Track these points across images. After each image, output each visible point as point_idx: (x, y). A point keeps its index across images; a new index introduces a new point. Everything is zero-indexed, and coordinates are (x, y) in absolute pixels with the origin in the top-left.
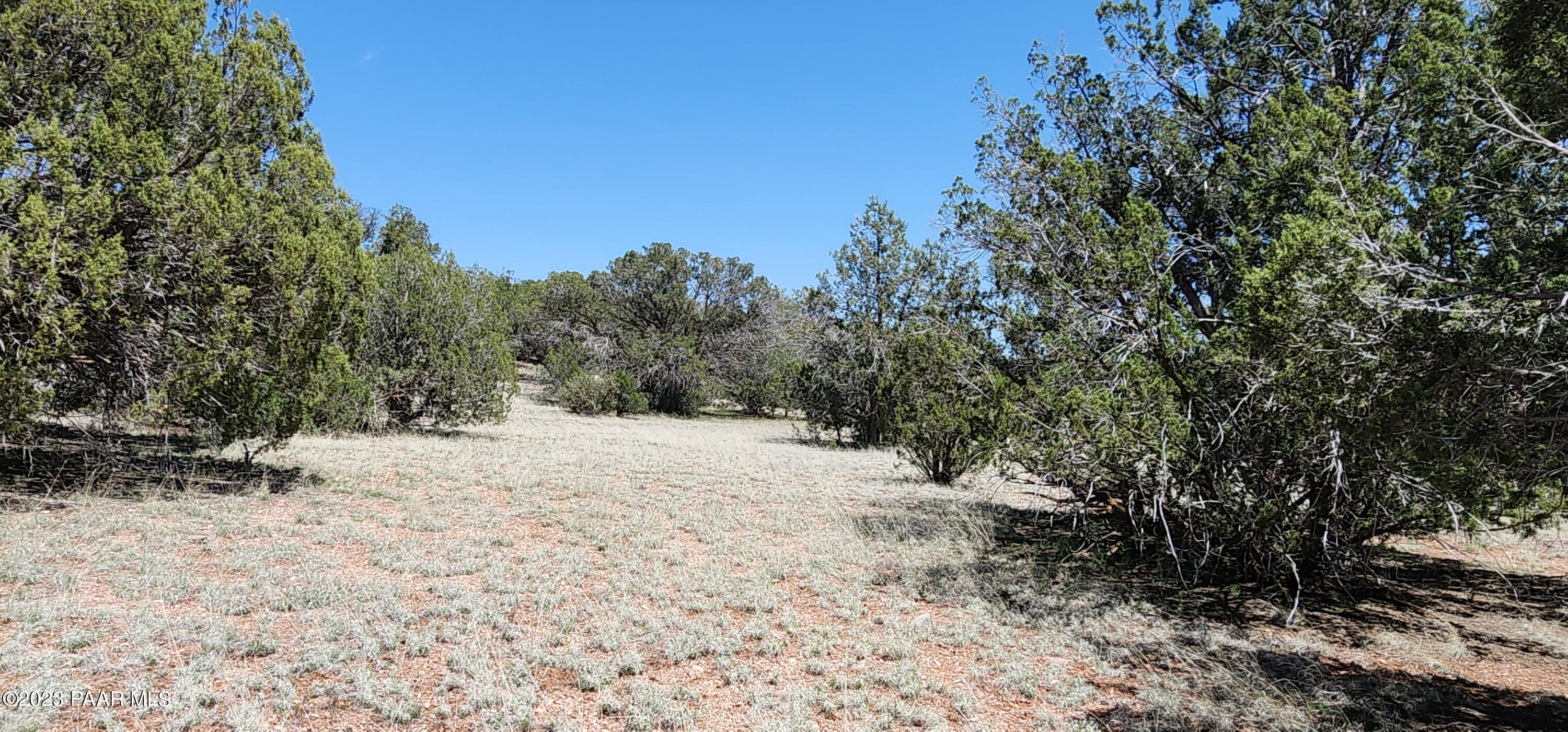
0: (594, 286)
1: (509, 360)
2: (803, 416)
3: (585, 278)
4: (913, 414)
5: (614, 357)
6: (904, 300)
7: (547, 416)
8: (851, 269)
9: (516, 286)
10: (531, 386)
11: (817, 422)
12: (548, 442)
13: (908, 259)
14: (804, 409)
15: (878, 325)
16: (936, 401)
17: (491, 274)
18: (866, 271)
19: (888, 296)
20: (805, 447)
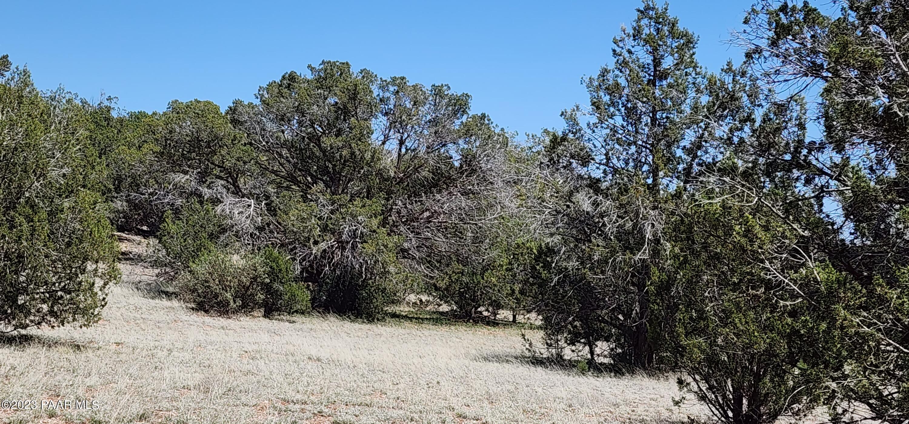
0: (235, 122)
1: (108, 230)
2: (539, 323)
3: (223, 111)
4: (702, 324)
5: (261, 229)
6: (692, 151)
7: (161, 316)
8: (613, 104)
9: (121, 121)
10: (138, 269)
11: (559, 331)
12: (160, 354)
13: (698, 91)
14: (539, 313)
15: (653, 189)
16: (737, 305)
17: (84, 102)
18: (635, 108)
19: (669, 146)
20: (540, 369)
